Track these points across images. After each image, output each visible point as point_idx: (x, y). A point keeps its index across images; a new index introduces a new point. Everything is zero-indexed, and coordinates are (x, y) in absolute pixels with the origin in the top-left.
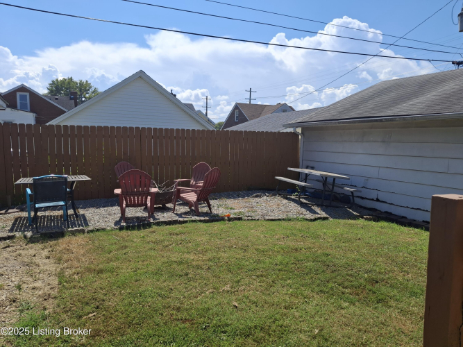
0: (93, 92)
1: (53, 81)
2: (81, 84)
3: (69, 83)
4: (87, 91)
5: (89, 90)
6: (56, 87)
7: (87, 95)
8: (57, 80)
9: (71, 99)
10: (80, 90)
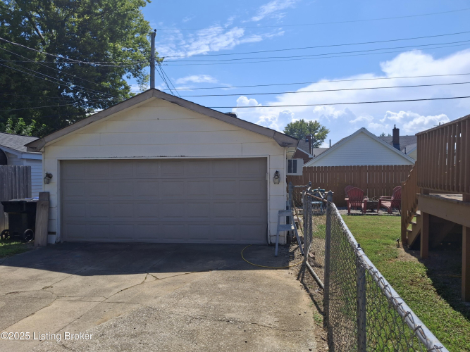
0: (321, 131)
1: (288, 125)
2: (311, 124)
3: (301, 125)
4: (315, 130)
5: (317, 129)
6: (291, 130)
7: (316, 134)
8: (291, 124)
9: (307, 141)
10: (310, 130)
